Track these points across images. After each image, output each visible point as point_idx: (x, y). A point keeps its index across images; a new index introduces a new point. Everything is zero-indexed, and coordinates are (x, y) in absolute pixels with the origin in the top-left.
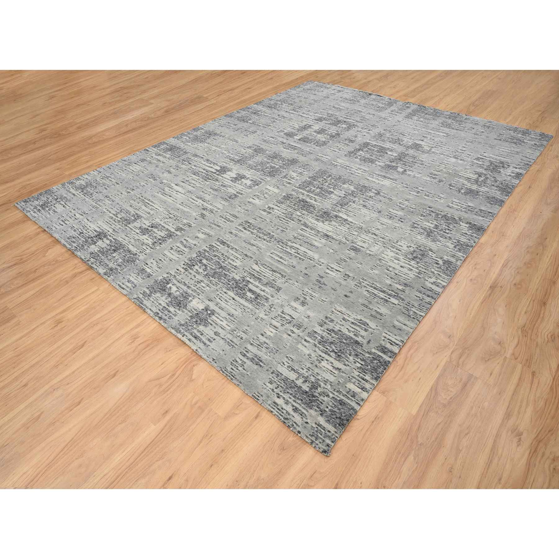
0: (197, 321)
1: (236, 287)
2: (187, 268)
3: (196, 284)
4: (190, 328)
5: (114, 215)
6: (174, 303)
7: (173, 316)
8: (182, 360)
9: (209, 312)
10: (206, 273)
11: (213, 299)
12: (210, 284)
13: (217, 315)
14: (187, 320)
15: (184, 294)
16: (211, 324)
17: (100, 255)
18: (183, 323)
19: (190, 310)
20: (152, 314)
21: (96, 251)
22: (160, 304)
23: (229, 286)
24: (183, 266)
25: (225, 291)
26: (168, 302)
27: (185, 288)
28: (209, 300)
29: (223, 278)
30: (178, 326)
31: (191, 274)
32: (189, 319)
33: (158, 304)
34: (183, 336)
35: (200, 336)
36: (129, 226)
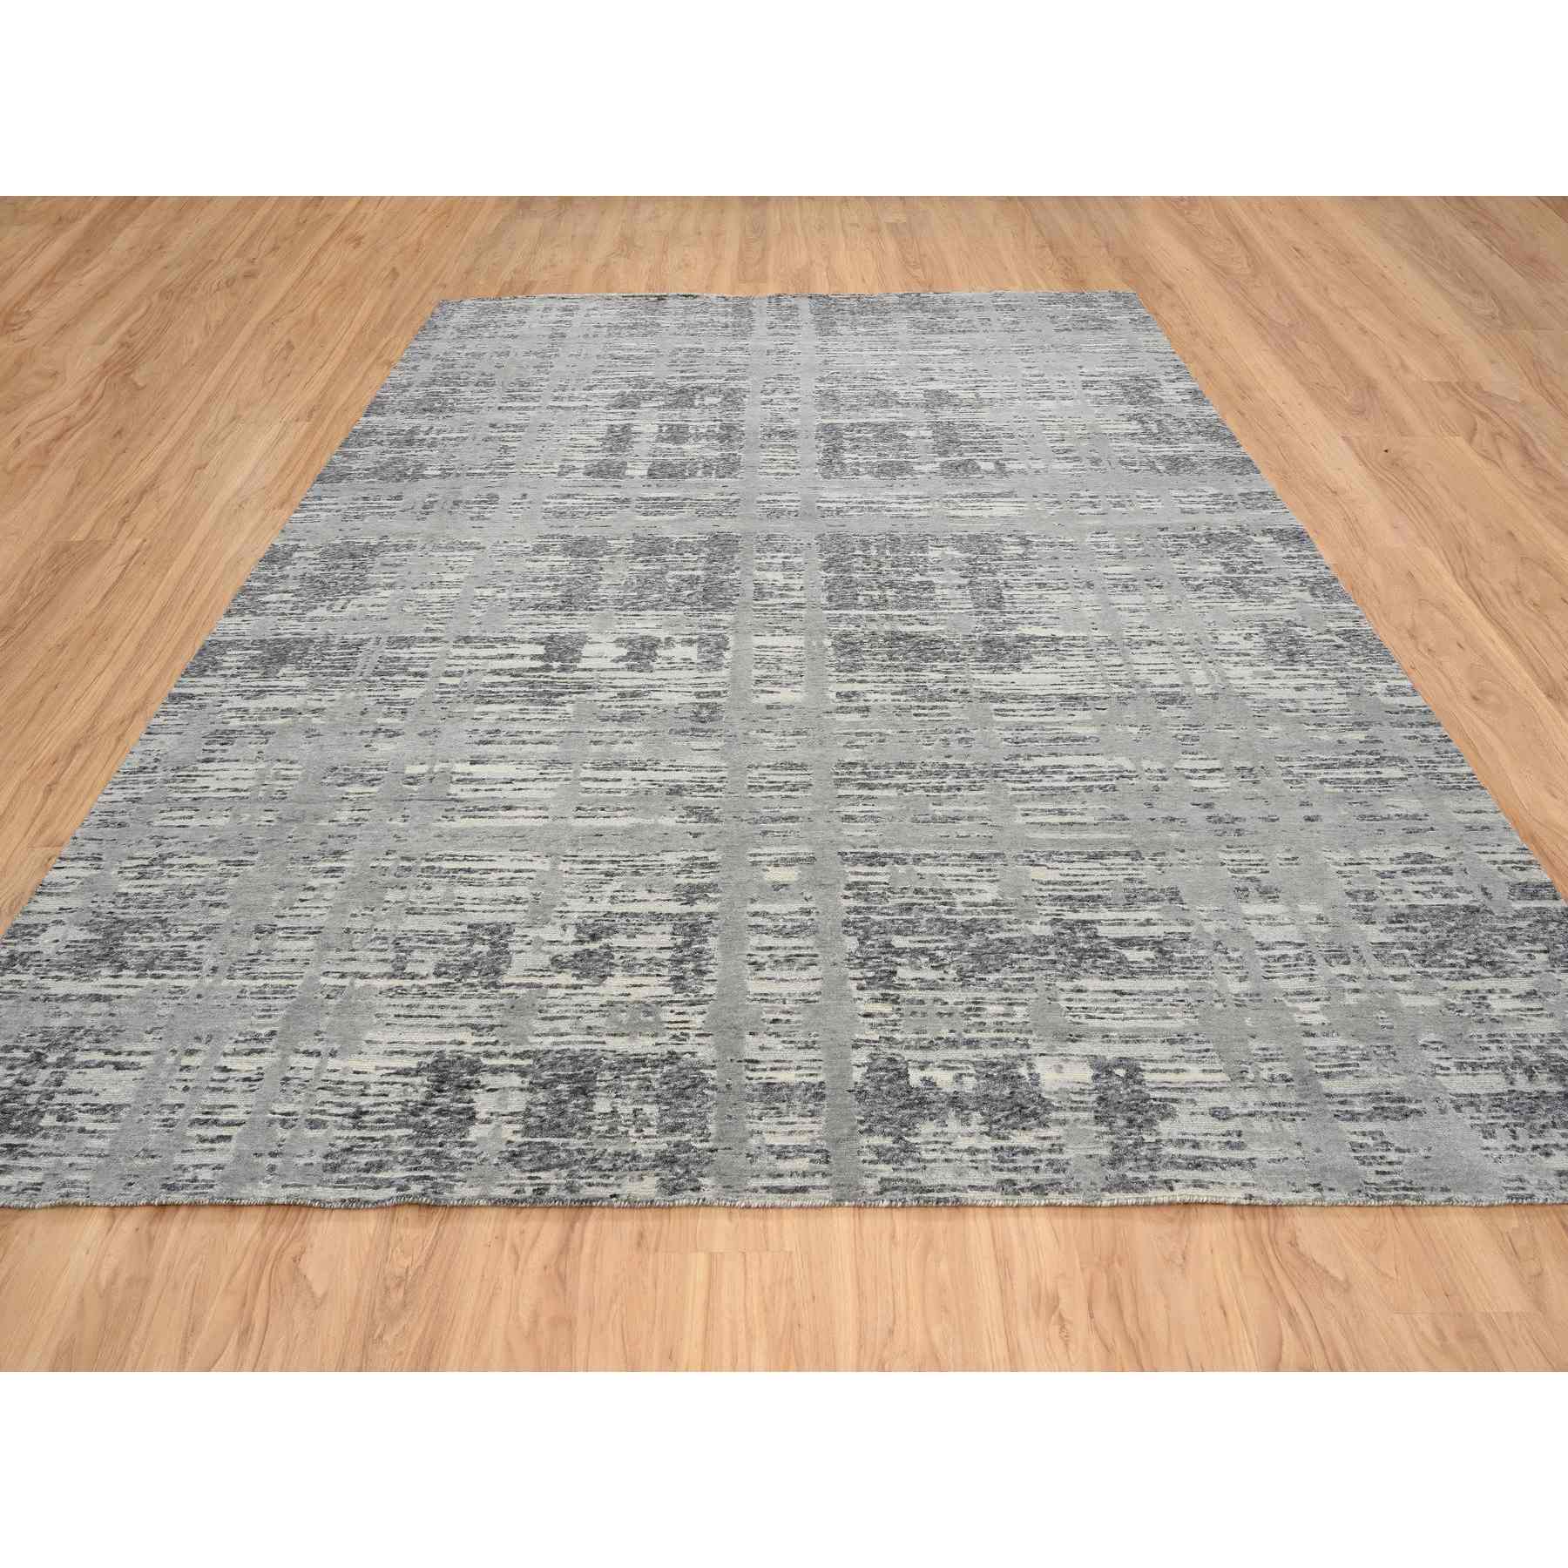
0: (1131, 1121)
1: (1080, 959)
2: (884, 991)
3: (974, 1020)
4: (1144, 1151)
5: (393, 976)
6: (1007, 1118)
7: (1054, 1156)
8: (1246, 1254)
9: (1121, 1072)
10: (952, 973)
11: (1078, 1030)
12: (1009, 995)
13: (1150, 1066)
14: (1106, 1138)
15: (993, 1072)
16: (1175, 1100)
17: (554, 1141)
18: (1106, 1152)
19: (1069, 1104)
20: (998, 1198)
21: (518, 1139)
22: (972, 1151)
23: (1060, 967)
25: (1069, 985)
26: (985, 1128)
27: (967, 1053)
28: (1074, 1041)
29: (1015, 956)
30: (1112, 1173)
31: (922, 1002)
32: (1103, 1129)
33: (966, 1157)
34: (1171, 1189)
35: (1196, 1153)
36: (506, 980)
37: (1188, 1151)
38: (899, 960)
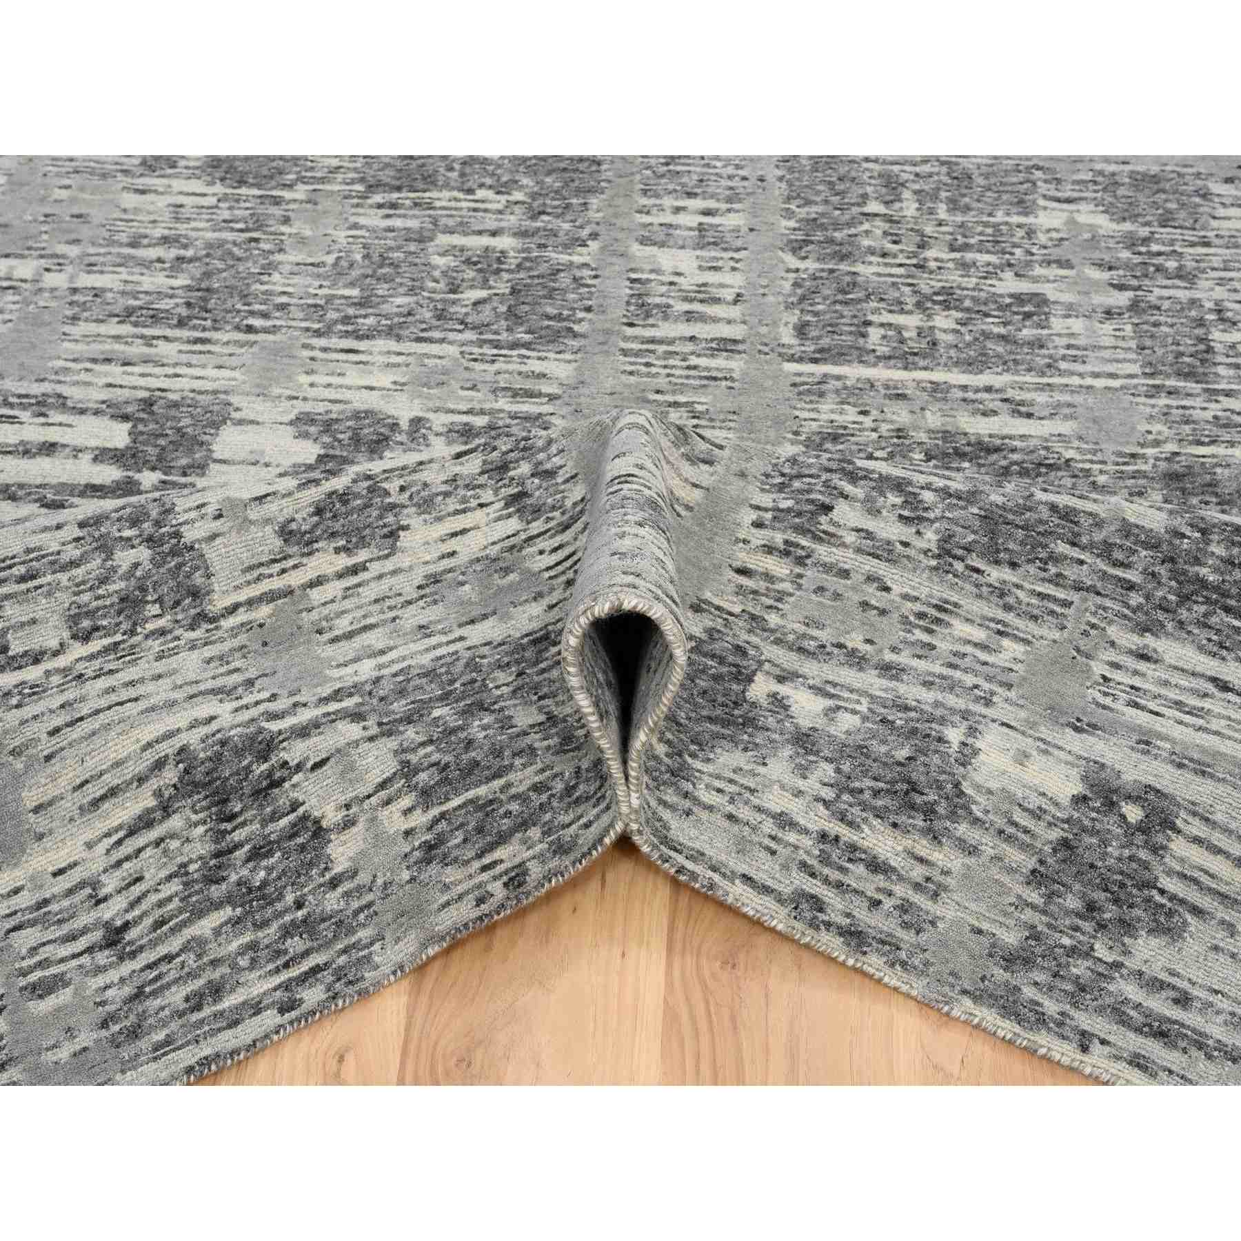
0: (1091, 907)
1: (1185, 599)
2: (793, 537)
3: (919, 635)
4: (1080, 968)
6: (876, 793)
7: (918, 899)
9: (1134, 813)
10: (931, 537)
11: (1100, 716)
12: (1009, 617)
13: (1196, 828)
14: (1028, 915)
15: (899, 719)
16: (1197, 911)
18: (1011, 938)
19: (1000, 822)
20: (780, 918)
22: (784, 821)
23: (1135, 599)
24: (759, 537)
25: (1132, 640)
26: (828, 793)
27: (872, 681)
28: (1077, 730)
29: (1062, 548)
30: (1000, 974)
31: (845, 574)
32: (1035, 897)
33: (769, 826)
34: (1085, 1049)
35: (1175, 1013)
37: (1159, 1005)
38: (848, 488)
